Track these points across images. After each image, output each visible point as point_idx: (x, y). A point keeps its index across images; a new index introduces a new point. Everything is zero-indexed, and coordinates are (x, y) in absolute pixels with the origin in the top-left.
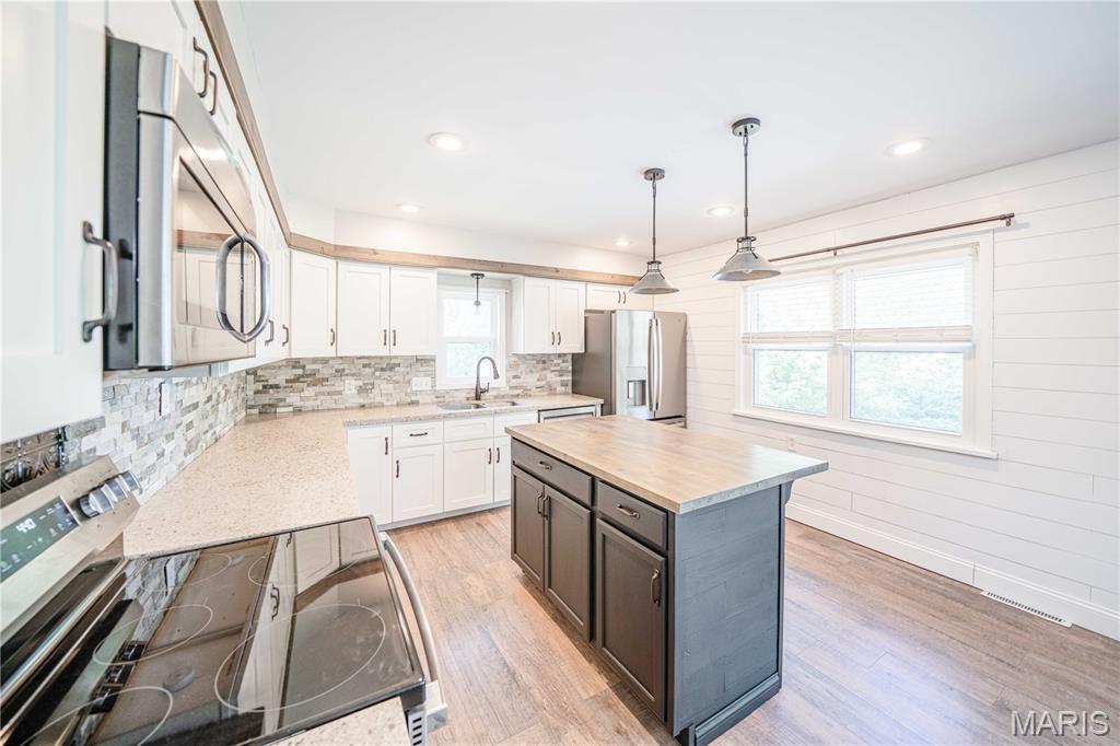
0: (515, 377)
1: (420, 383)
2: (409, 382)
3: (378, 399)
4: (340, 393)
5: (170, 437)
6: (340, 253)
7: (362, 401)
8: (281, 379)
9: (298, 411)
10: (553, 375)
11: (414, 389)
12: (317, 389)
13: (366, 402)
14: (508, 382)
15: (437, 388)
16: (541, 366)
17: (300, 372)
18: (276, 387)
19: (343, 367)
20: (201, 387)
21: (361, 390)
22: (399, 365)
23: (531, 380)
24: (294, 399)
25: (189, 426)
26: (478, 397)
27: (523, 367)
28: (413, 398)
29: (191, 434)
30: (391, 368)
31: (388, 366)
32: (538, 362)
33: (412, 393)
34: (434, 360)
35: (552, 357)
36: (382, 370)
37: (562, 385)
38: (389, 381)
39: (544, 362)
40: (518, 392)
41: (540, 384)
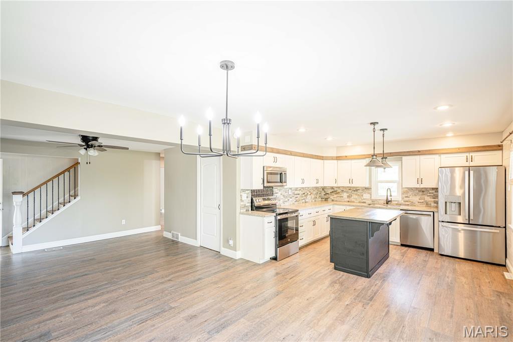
0: (406, 197)
1: (366, 196)
2: (362, 195)
3: (353, 200)
4: (342, 197)
5: (291, 198)
6: (338, 158)
7: (348, 200)
8: (329, 192)
9: (333, 200)
10: (429, 197)
11: (364, 198)
12: (337, 195)
13: (350, 200)
14: (403, 198)
15: (372, 198)
16: (421, 193)
17: (333, 190)
18: (328, 194)
19: (343, 189)
20: (300, 191)
21: (348, 197)
22: (359, 190)
23: (416, 199)
24: (332, 197)
25: (296, 197)
26: (387, 203)
27: (410, 193)
28: (364, 201)
29: (297, 199)
30: (357, 190)
31: (356, 190)
32: (420, 191)
33: (364, 199)
34: (371, 189)
35: (428, 190)
36: (354, 191)
37: (435, 203)
38: (356, 195)
39: (423, 191)
40: (408, 203)
41: (420, 201)
